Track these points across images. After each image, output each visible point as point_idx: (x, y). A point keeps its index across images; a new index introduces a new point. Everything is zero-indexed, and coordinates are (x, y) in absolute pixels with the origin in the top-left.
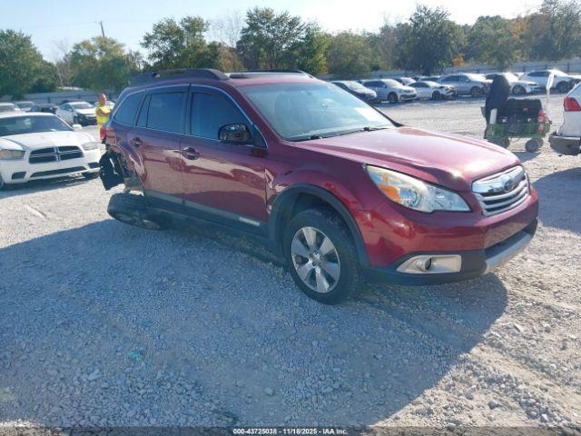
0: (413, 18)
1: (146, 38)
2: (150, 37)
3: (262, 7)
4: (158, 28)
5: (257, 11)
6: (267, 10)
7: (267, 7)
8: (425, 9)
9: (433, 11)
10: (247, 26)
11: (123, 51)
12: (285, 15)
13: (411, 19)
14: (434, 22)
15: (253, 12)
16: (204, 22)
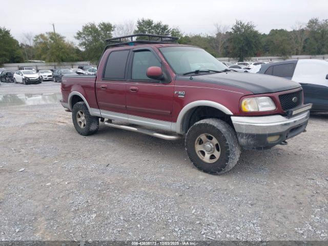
0: (234, 28)
1: (78, 34)
2: (81, 33)
3: (146, 19)
4: (86, 28)
5: (143, 21)
6: (149, 21)
7: (149, 18)
8: (241, 23)
9: (246, 24)
10: (137, 29)
11: (64, 41)
12: (160, 23)
13: (232, 28)
14: (246, 31)
15: (141, 21)
16: (113, 26)
